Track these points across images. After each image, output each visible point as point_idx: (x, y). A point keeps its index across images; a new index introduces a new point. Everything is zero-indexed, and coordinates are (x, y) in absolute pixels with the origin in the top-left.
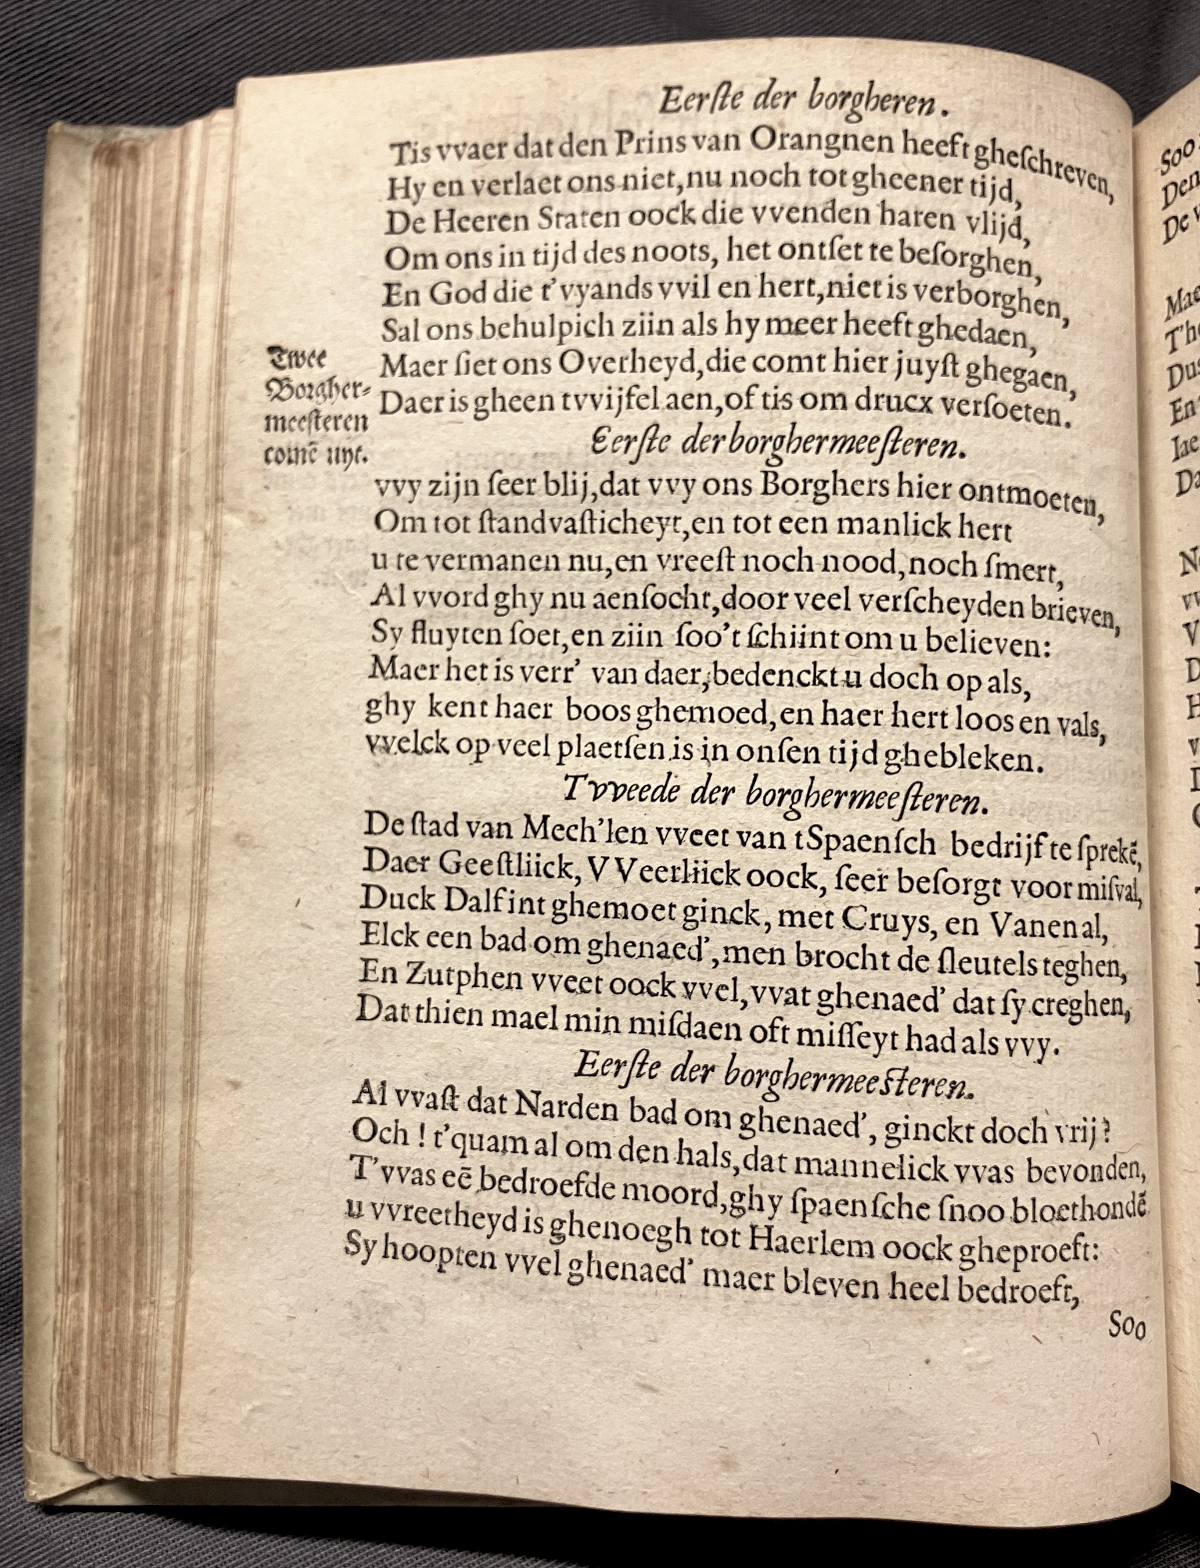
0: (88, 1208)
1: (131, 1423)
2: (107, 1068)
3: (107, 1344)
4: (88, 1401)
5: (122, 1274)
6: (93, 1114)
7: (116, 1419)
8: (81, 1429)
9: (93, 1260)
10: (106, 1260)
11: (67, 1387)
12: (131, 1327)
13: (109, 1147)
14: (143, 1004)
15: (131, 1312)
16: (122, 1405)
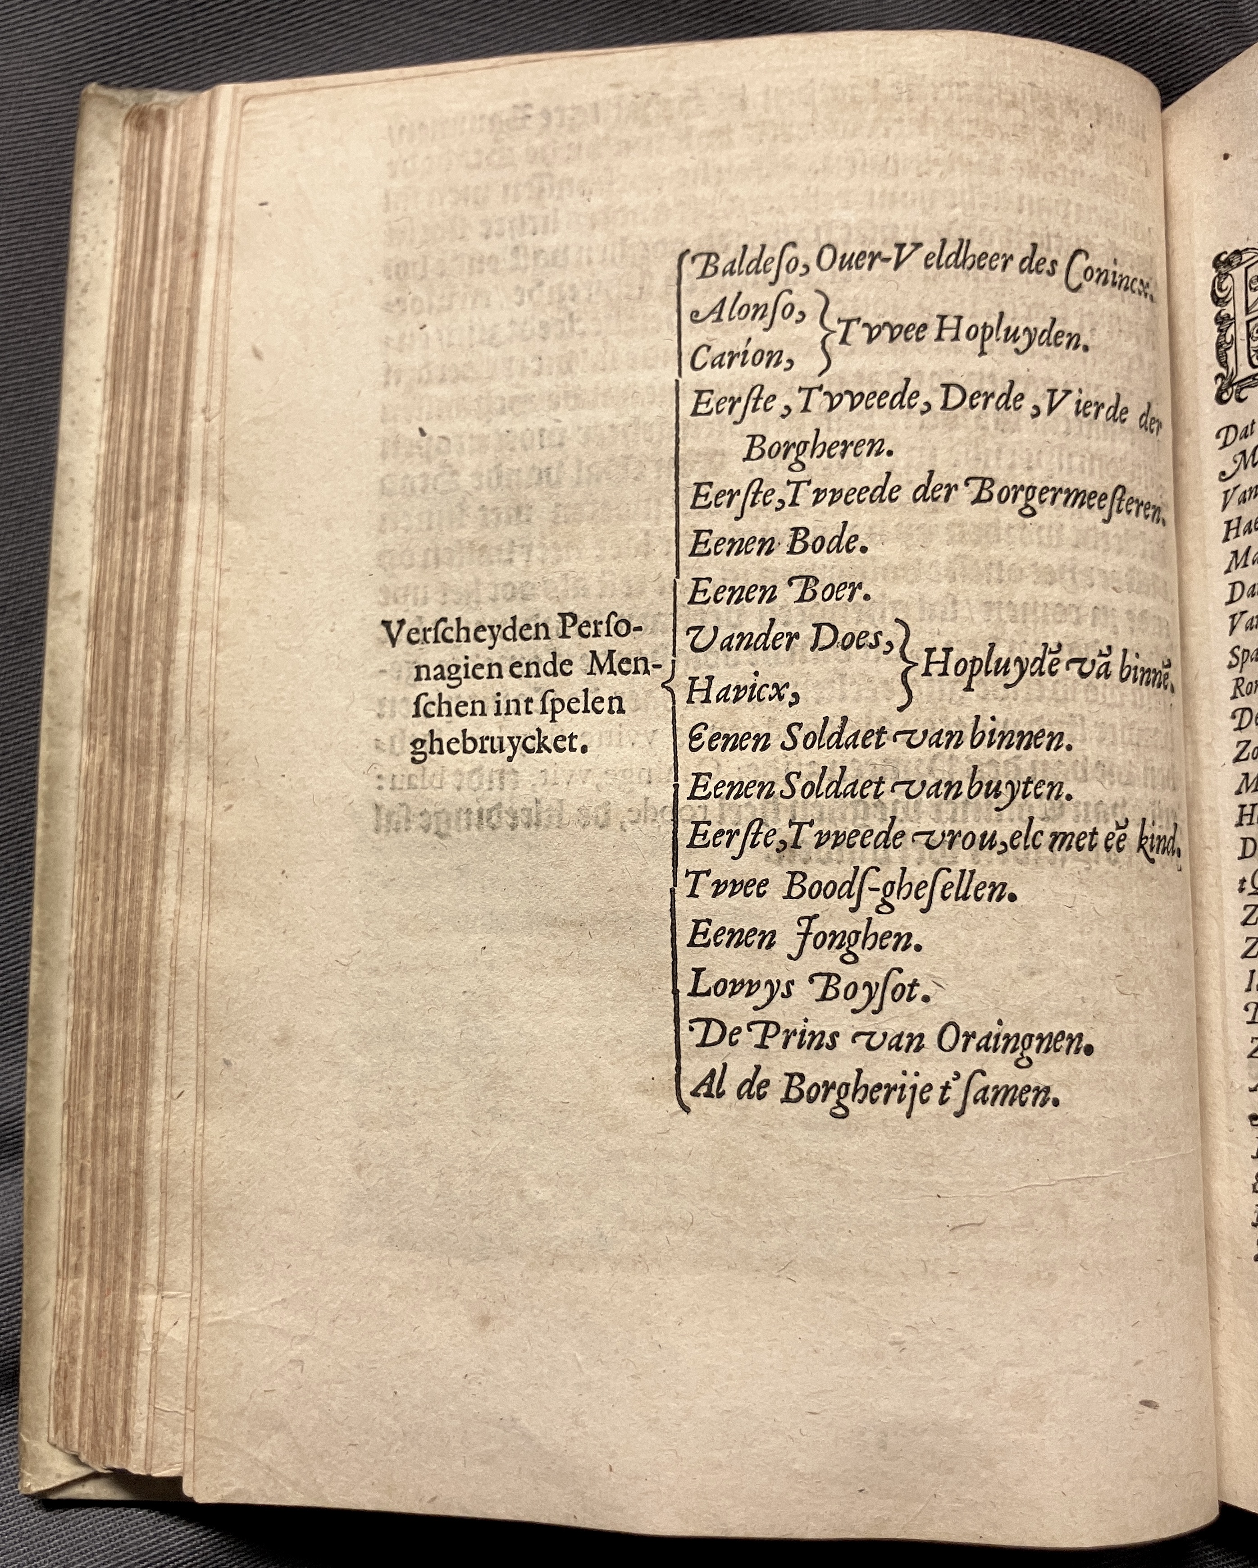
0: (89, 1189)
1: (125, 1412)
2: (110, 1045)
3: (104, 1331)
4: (83, 1391)
5: (120, 1257)
6: (96, 1093)
7: (110, 1409)
8: (76, 1421)
9: (92, 1245)
10: (104, 1245)
11: (63, 1375)
12: (127, 1312)
13: (111, 1124)
14: (148, 976)
15: (128, 1296)
16: (116, 1393)
